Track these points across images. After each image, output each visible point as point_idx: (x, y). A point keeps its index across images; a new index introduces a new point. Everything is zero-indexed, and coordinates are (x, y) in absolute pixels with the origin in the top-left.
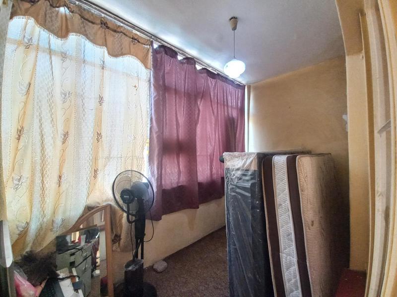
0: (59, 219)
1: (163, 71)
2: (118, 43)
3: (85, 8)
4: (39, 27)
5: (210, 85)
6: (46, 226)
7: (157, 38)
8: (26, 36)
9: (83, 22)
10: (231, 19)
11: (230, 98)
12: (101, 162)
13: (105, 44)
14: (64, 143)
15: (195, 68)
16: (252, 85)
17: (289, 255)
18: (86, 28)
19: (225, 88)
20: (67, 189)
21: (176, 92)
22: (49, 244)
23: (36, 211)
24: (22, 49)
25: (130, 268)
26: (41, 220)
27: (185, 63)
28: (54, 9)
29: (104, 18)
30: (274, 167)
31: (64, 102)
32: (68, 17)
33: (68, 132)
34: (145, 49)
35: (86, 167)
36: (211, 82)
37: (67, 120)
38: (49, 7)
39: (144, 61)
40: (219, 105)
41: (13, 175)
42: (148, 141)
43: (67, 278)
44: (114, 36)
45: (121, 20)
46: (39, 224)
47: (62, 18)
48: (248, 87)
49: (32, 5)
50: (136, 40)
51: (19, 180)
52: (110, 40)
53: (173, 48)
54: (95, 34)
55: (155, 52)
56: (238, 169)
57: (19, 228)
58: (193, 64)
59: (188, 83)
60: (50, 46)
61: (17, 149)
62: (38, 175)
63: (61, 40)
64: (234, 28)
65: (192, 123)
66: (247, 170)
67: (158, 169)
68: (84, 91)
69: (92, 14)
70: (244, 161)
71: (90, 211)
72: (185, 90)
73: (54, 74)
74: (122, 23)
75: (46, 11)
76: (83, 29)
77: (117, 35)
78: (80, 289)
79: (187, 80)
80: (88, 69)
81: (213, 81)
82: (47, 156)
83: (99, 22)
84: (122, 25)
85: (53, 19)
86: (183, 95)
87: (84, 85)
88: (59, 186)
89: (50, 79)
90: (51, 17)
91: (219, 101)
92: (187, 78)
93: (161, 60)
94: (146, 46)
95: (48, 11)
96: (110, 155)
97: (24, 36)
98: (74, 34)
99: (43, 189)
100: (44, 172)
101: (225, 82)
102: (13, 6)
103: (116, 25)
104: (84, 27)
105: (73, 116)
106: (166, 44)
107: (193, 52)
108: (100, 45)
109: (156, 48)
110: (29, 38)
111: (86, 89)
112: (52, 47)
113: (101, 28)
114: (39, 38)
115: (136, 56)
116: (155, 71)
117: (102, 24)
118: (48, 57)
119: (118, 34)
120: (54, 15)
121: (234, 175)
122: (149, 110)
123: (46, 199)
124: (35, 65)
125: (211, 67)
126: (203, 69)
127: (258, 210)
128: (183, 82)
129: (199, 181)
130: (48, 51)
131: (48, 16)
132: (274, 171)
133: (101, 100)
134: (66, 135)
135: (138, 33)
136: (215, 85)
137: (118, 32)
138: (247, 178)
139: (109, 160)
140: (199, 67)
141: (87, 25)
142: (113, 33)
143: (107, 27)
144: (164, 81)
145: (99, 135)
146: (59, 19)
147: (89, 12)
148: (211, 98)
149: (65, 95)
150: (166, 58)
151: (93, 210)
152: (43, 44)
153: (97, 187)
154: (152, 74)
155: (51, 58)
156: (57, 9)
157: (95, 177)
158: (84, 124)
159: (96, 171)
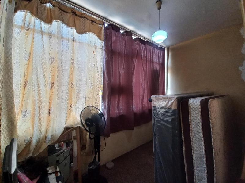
0: (49, 135)
1: (111, 41)
2: (83, 25)
3: (62, 3)
4: (34, 17)
5: (141, 49)
6: (42, 140)
7: (107, 20)
8: (26, 23)
9: (61, 13)
10: (157, 2)
11: (155, 57)
12: (74, 100)
13: (74, 26)
14: (51, 89)
15: (132, 38)
16: (170, 47)
17: (201, 172)
18: (63, 16)
19: (151, 50)
20: (54, 117)
21: (119, 54)
22: (44, 150)
23: (36, 131)
24: (24, 31)
25: (91, 167)
26: (39, 136)
27: (125, 35)
28: (43, 5)
29: (73, 9)
30: (190, 108)
31: (51, 64)
32: (52, 9)
33: (53, 82)
34: (99, 28)
35: (64, 104)
36: (142, 47)
37: (53, 75)
38: (39, 3)
39: (99, 36)
40: (147, 62)
41: (22, 109)
42: (102, 86)
43: (53, 173)
44: (80, 20)
45: (84, 9)
46: (37, 138)
47: (48, 10)
48: (167, 49)
49: (29, 3)
50: (93, 21)
51: (26, 112)
52: (77, 22)
53: (117, 25)
54: (69, 20)
55: (106, 29)
56: (162, 108)
57: (26, 141)
58: (130, 35)
59: (127, 48)
60: (41, 29)
61: (24, 94)
62: (37, 109)
63: (48, 25)
64: (159, 8)
65: (129, 74)
66: (169, 109)
67: (108, 104)
68: (62, 57)
69: (66, 7)
70: (166, 102)
71: (67, 130)
72: (125, 52)
73: (44, 47)
74: (85, 11)
75: (38, 6)
76: (61, 17)
77: (81, 19)
78: (60, 181)
79: (126, 46)
80: (65, 42)
81: (144, 46)
82: (42, 98)
83: (70, 11)
84: (85, 12)
85: (43, 11)
86: (124, 56)
87: (62, 53)
88: (49, 115)
89: (42, 50)
90: (41, 10)
91: (147, 59)
92: (126, 44)
93: (110, 33)
94: (100, 25)
95: (39, 6)
96: (79, 96)
97: (25, 23)
98: (56, 20)
99: (40, 117)
100: (40, 107)
101: (151, 46)
102: (16, 4)
103: (81, 13)
104: (62, 15)
105: (56, 72)
106: (113, 23)
107: (130, 28)
108: (71, 27)
109: (107, 26)
110: (28, 24)
111: (64, 55)
112: (43, 30)
113: (72, 16)
114: (34, 24)
115: (94, 32)
116: (106, 41)
117: (72, 12)
118: (41, 36)
119: (83, 18)
120: (43, 8)
121: (159, 111)
122: (102, 67)
123: (42, 123)
124: (33, 41)
125: (142, 36)
126: (137, 38)
127: (177, 138)
128: (123, 47)
129: (134, 112)
130: (40, 32)
131: (39, 9)
132: (190, 110)
133: (73, 62)
134: (52, 84)
135: (95, 17)
136: (145, 48)
137: (82, 17)
138: (169, 114)
139: (78, 99)
140: (134, 37)
141: (63, 14)
142: (79, 18)
143: (75, 14)
144: (112, 48)
145: (72, 84)
146: (46, 11)
147: (64, 5)
148: (142, 57)
149: (52, 60)
150: (113, 32)
151: (70, 130)
152: (37, 28)
153: (71, 115)
154: (104, 43)
155: (42, 36)
156: (45, 5)
157: (70, 109)
158: (63, 77)
159: (70, 106)
